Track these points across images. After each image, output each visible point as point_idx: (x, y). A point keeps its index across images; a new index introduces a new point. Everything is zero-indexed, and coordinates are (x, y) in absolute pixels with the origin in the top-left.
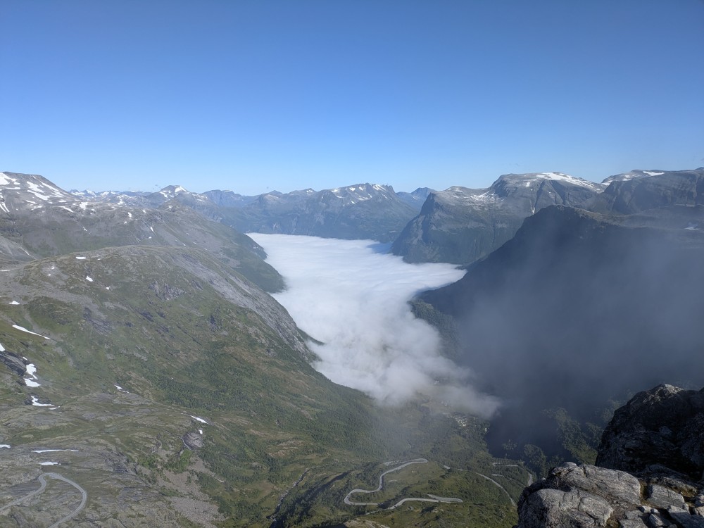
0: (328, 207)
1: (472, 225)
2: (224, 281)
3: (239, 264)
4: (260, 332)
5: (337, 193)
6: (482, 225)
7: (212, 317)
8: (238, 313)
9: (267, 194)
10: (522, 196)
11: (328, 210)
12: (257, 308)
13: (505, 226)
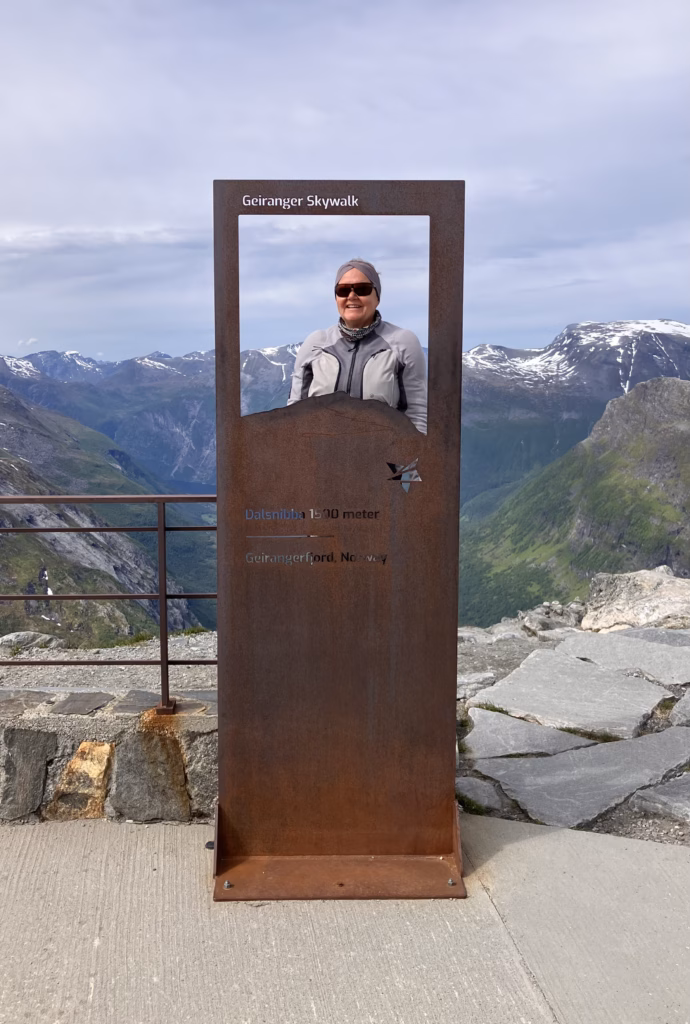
0: (254, 382)
1: (517, 415)
2: (55, 517)
3: (86, 486)
4: (118, 613)
5: (272, 357)
6: (533, 415)
7: (30, 585)
8: (79, 578)
9: (142, 359)
10: (606, 362)
11: (255, 387)
12: (115, 568)
13: (574, 416)
